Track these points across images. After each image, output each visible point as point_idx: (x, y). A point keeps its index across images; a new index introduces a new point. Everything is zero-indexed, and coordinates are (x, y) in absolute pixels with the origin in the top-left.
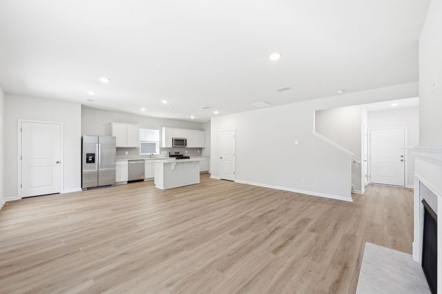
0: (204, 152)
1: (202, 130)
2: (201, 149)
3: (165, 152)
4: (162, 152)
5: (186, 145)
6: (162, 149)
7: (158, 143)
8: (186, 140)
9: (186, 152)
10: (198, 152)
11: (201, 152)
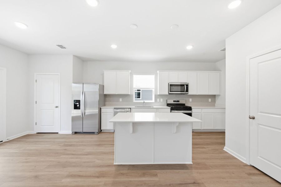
0: (218, 101)
1: (216, 69)
2: (214, 97)
3: (162, 100)
4: (158, 100)
5: (187, 91)
6: (157, 96)
7: (153, 90)
8: (187, 85)
9: (191, 100)
10: (210, 100)
11: (214, 101)
